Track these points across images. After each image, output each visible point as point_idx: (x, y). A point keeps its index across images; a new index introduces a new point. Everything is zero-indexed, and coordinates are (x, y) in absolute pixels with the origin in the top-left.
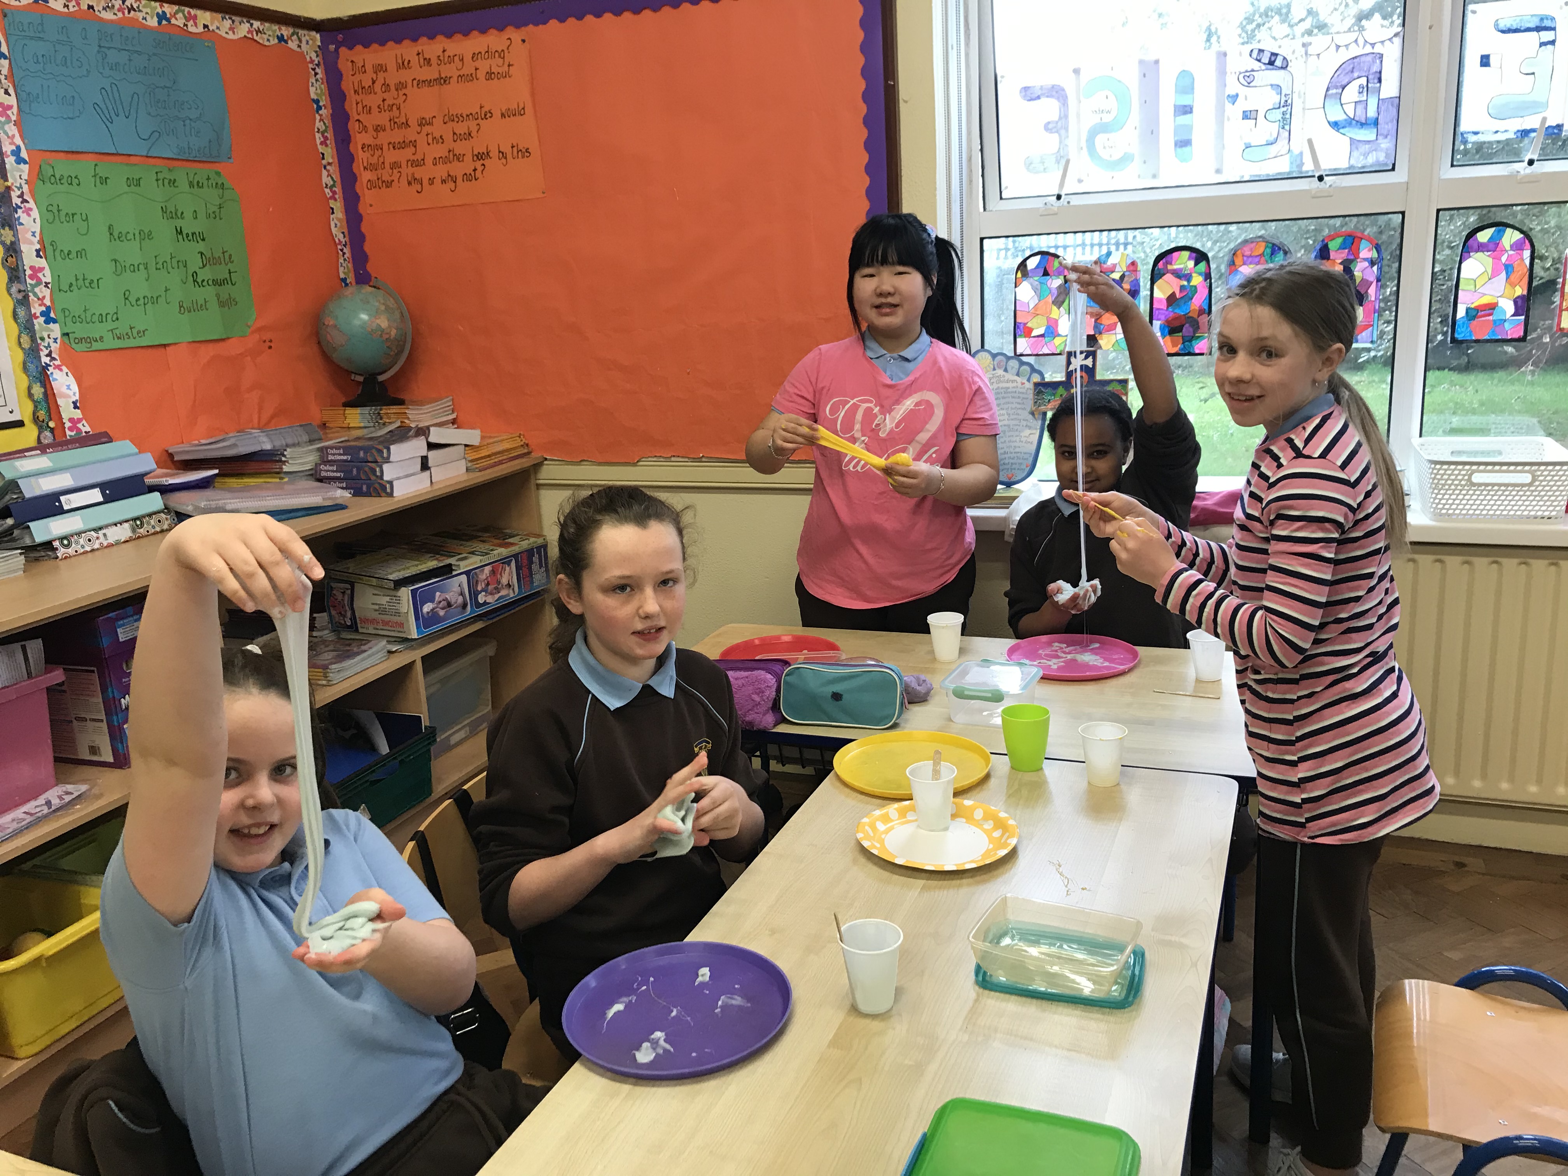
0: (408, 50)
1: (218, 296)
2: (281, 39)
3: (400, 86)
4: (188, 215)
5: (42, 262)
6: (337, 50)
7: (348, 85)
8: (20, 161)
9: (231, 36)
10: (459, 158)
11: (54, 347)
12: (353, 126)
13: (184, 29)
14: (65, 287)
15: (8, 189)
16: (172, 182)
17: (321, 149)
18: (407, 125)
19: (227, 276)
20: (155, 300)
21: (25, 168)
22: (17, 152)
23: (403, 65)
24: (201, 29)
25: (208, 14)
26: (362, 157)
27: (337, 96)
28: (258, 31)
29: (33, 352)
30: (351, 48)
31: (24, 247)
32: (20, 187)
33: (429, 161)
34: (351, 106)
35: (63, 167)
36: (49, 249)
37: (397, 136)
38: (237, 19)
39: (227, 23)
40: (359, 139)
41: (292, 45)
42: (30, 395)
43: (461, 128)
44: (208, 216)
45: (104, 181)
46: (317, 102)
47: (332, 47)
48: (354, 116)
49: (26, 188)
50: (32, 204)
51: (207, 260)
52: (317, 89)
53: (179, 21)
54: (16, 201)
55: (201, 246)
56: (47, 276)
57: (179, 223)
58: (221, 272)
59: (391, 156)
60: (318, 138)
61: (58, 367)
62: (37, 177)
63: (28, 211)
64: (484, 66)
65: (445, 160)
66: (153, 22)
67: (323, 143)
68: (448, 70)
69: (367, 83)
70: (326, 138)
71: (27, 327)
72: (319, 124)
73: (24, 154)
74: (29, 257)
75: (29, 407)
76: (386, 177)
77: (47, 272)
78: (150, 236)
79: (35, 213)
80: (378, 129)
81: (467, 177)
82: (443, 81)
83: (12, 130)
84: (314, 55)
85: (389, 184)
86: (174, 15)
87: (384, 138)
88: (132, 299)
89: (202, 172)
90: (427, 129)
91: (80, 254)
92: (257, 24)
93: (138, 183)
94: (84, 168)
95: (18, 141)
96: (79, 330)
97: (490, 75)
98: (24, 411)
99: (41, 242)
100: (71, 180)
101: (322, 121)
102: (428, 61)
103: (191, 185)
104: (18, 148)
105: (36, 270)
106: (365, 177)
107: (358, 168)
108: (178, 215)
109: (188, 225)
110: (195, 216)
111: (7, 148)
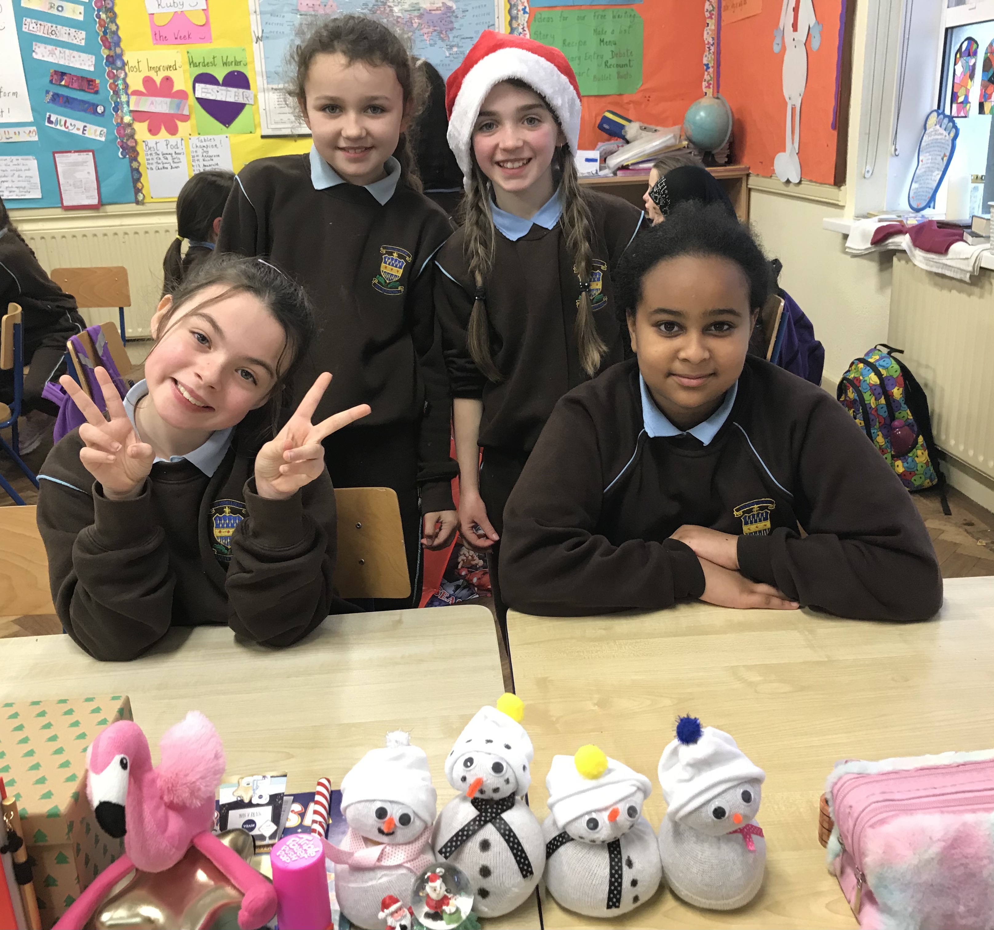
1: (618, 73)
4: (609, 31)
8: (525, 12)
15: (518, 25)
16: (603, 17)
19: (627, 62)
20: (581, 74)
21: (527, 16)
22: (524, 10)
32: (523, 25)
35: (546, 14)
44: (621, 32)
45: (565, 19)
49: (526, 25)
50: (527, 32)
51: (614, 55)
55: (613, 48)
57: (603, 36)
58: (624, 61)
73: (527, 10)
78: (584, 44)
89: (622, 11)
93: (584, 18)
94: (556, 14)
95: (526, 4)
103: (614, 17)
104: (525, 7)
106: (724, 4)
108: (603, 32)
109: (608, 37)
110: (613, 32)
111: (521, 7)
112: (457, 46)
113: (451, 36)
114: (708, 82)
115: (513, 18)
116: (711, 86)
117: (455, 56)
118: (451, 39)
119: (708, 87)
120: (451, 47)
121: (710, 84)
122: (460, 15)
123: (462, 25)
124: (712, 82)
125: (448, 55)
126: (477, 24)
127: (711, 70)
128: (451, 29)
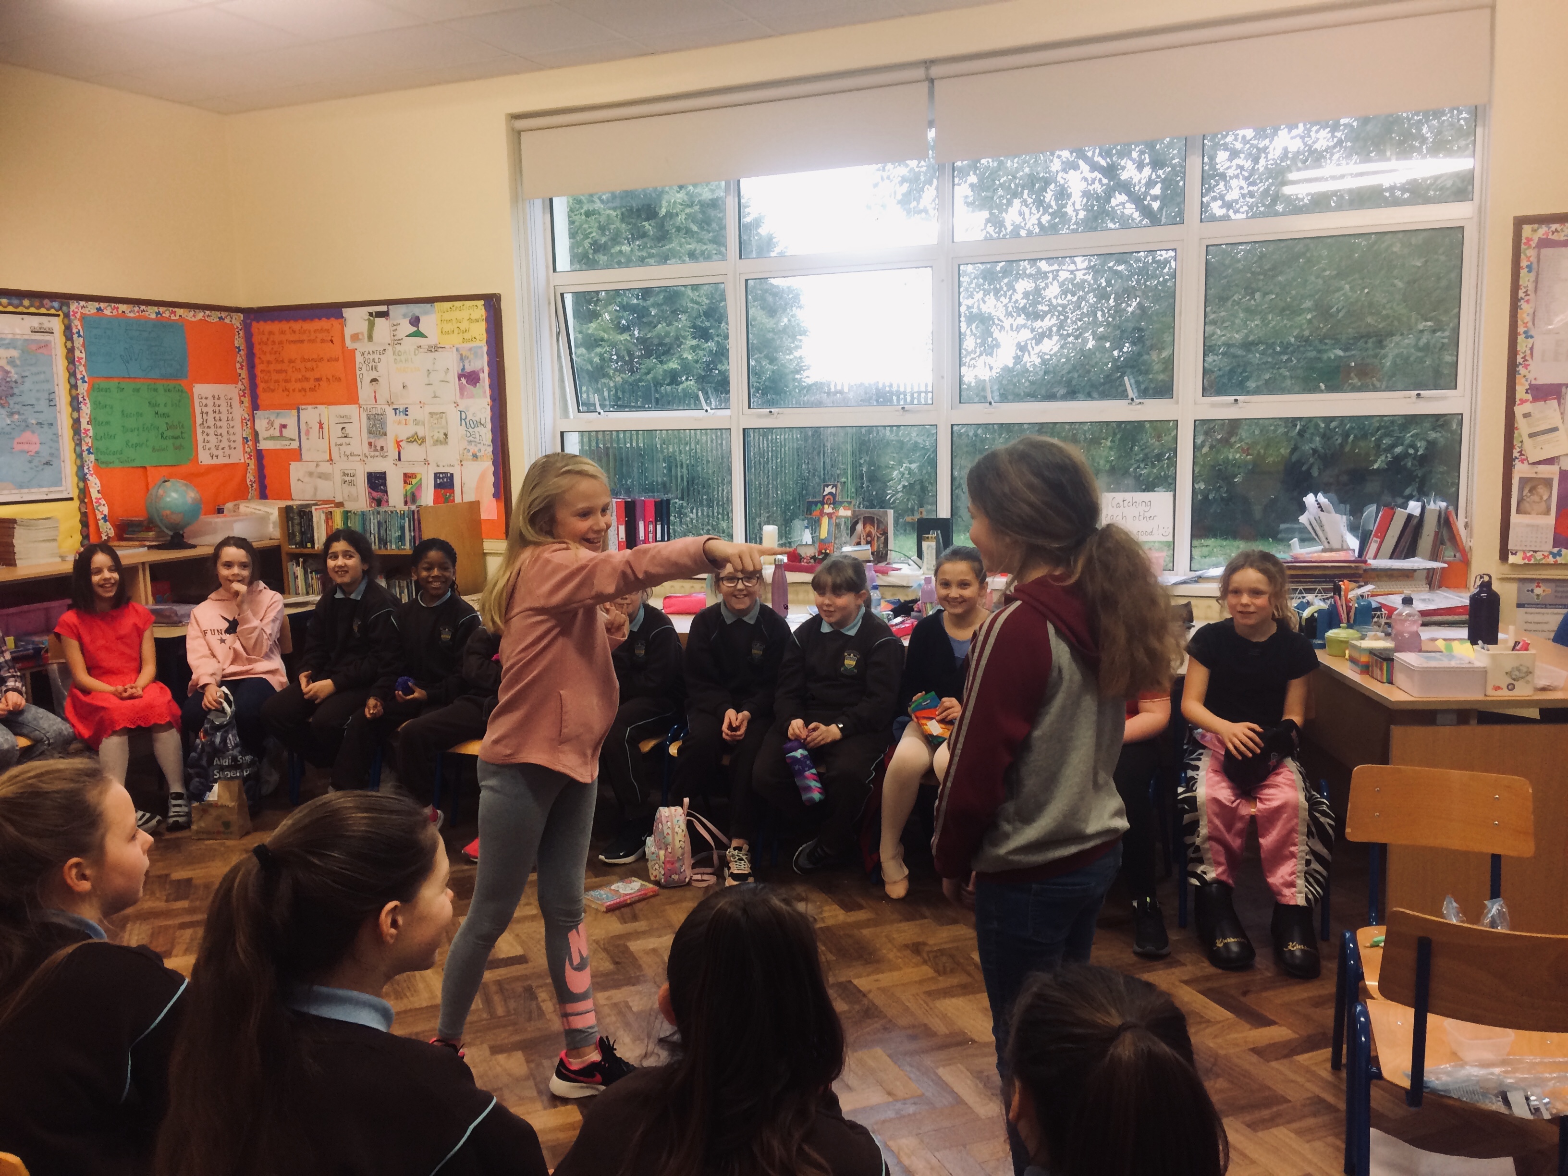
0: (285, 326)
1: (174, 444)
2: (221, 318)
3: (281, 343)
4: (162, 404)
5: (89, 427)
6: (251, 324)
7: (256, 339)
8: (84, 382)
9: (193, 319)
10: (307, 379)
11: (91, 465)
12: (257, 361)
13: (169, 318)
14: (98, 438)
15: (78, 394)
16: (155, 390)
17: (239, 371)
18: (283, 361)
19: (180, 434)
20: (141, 445)
21: (86, 385)
22: (83, 379)
23: (283, 332)
24: (177, 317)
25: (182, 310)
26: (260, 376)
27: (250, 346)
28: (208, 316)
29: (81, 468)
30: (258, 322)
31: (82, 420)
32: (83, 394)
33: (293, 379)
34: (256, 350)
35: (104, 384)
36: (93, 421)
37: (279, 367)
38: (197, 311)
39: (192, 313)
40: (259, 367)
41: (227, 321)
42: (78, 487)
43: (309, 365)
44: (172, 405)
45: (122, 390)
46: (239, 348)
47: (249, 321)
48: (258, 356)
49: (85, 394)
50: (87, 401)
51: (169, 427)
52: (239, 341)
53: (167, 315)
54: (81, 399)
55: (167, 420)
56: (91, 433)
57: (157, 409)
58: (177, 432)
59: (275, 376)
60: (238, 366)
61: (91, 475)
62: (91, 388)
63: (85, 404)
64: (320, 336)
65: (300, 380)
66: (153, 316)
67: (241, 368)
68: (304, 337)
69: (265, 339)
70: (242, 366)
71: (80, 456)
72: (239, 359)
73: (86, 379)
74: (84, 424)
75: (77, 491)
76: (272, 387)
77: (91, 431)
78: (141, 415)
79: (89, 405)
80: (269, 362)
81: (311, 390)
82: (302, 341)
83: (82, 368)
84: (238, 325)
85: (273, 391)
86: (164, 312)
87: (272, 367)
88: (130, 444)
89: (172, 384)
90: (292, 365)
91: (108, 423)
92: (208, 312)
93: (138, 390)
94: (113, 384)
95: (84, 373)
96: (103, 458)
97: (323, 341)
98: (74, 493)
99: (90, 418)
100: (107, 390)
101: (241, 357)
102: (294, 332)
103: (165, 391)
104: (85, 377)
105: (87, 430)
106: (261, 386)
107: (258, 381)
108: (157, 405)
109: (162, 410)
110: (165, 405)
111: (79, 376)
112: (18, 413)
113: (11, 402)
114: (247, 454)
115: (74, 387)
117: (18, 424)
118: (12, 406)
119: (250, 458)
120: (11, 414)
121: (252, 456)
122: (19, 381)
123: (22, 392)
125: (9, 422)
126: (38, 391)
127: (250, 443)
128: (12, 395)
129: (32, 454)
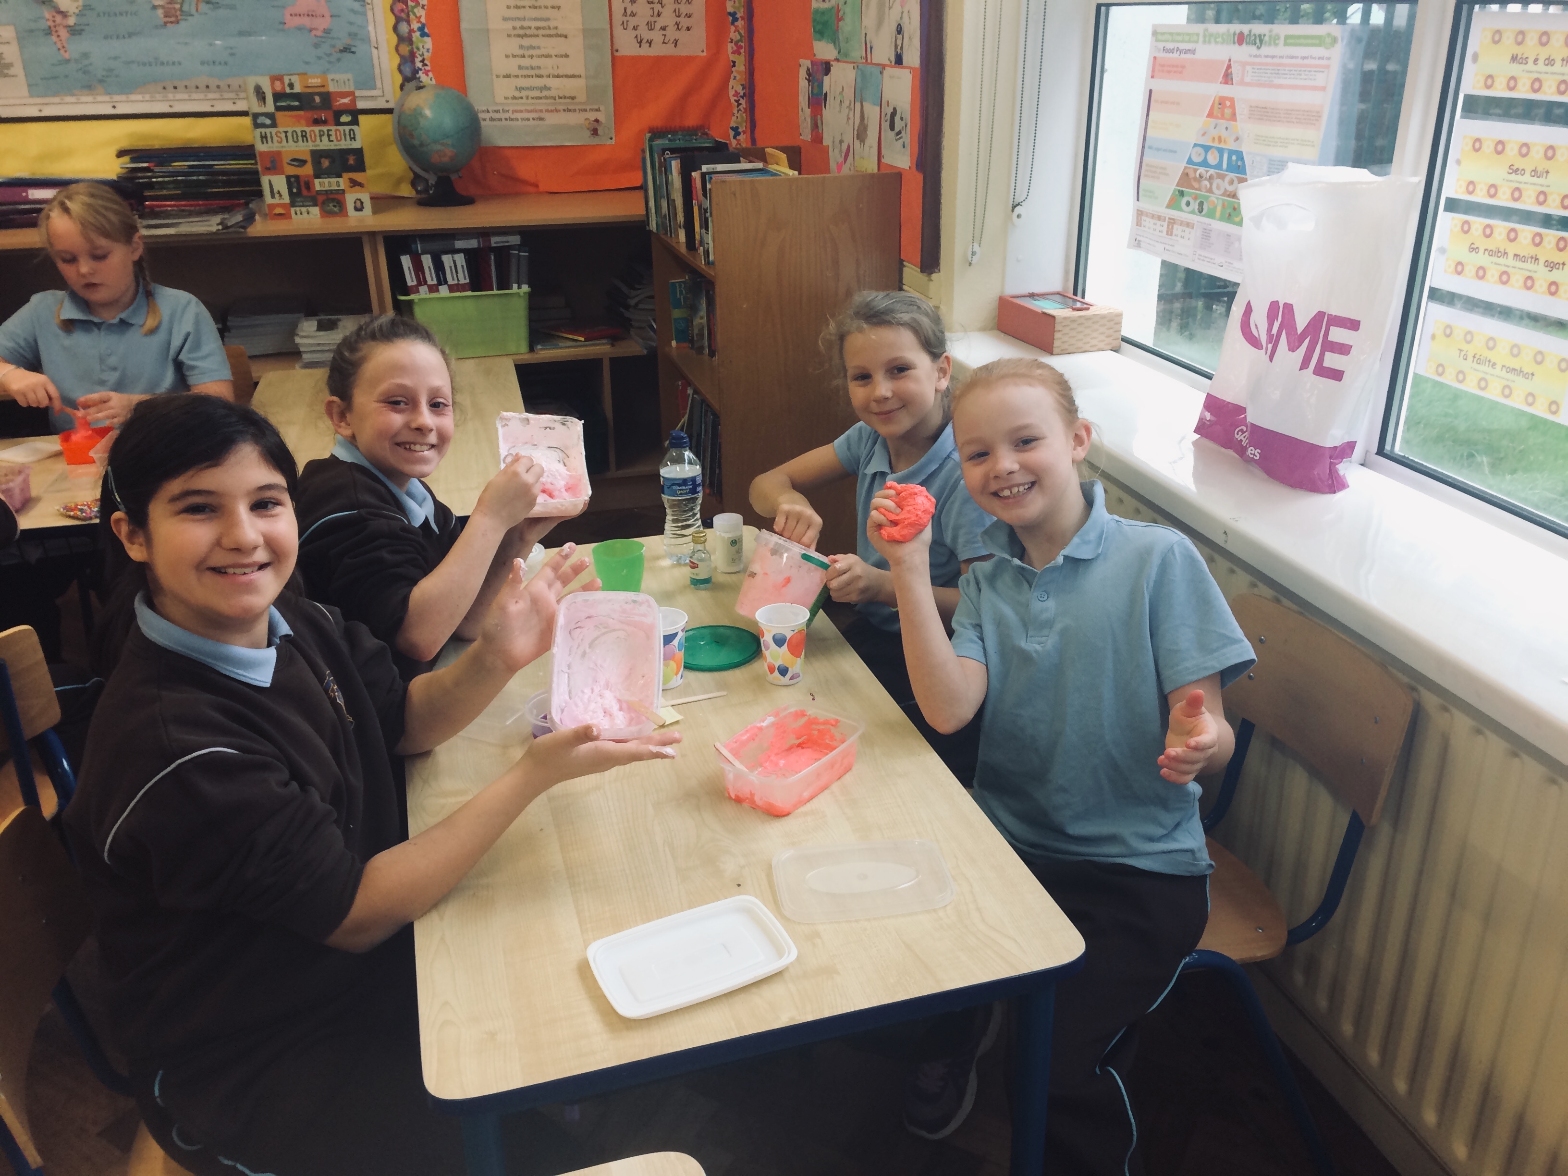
11: (427, 55)
29: (408, 58)
61: (426, 73)
71: (405, 39)
114: (736, 44)
116: (742, 51)
119: (737, 52)
121: (741, 47)
124: (743, 44)
127: (740, 23)
129: (319, 33)
